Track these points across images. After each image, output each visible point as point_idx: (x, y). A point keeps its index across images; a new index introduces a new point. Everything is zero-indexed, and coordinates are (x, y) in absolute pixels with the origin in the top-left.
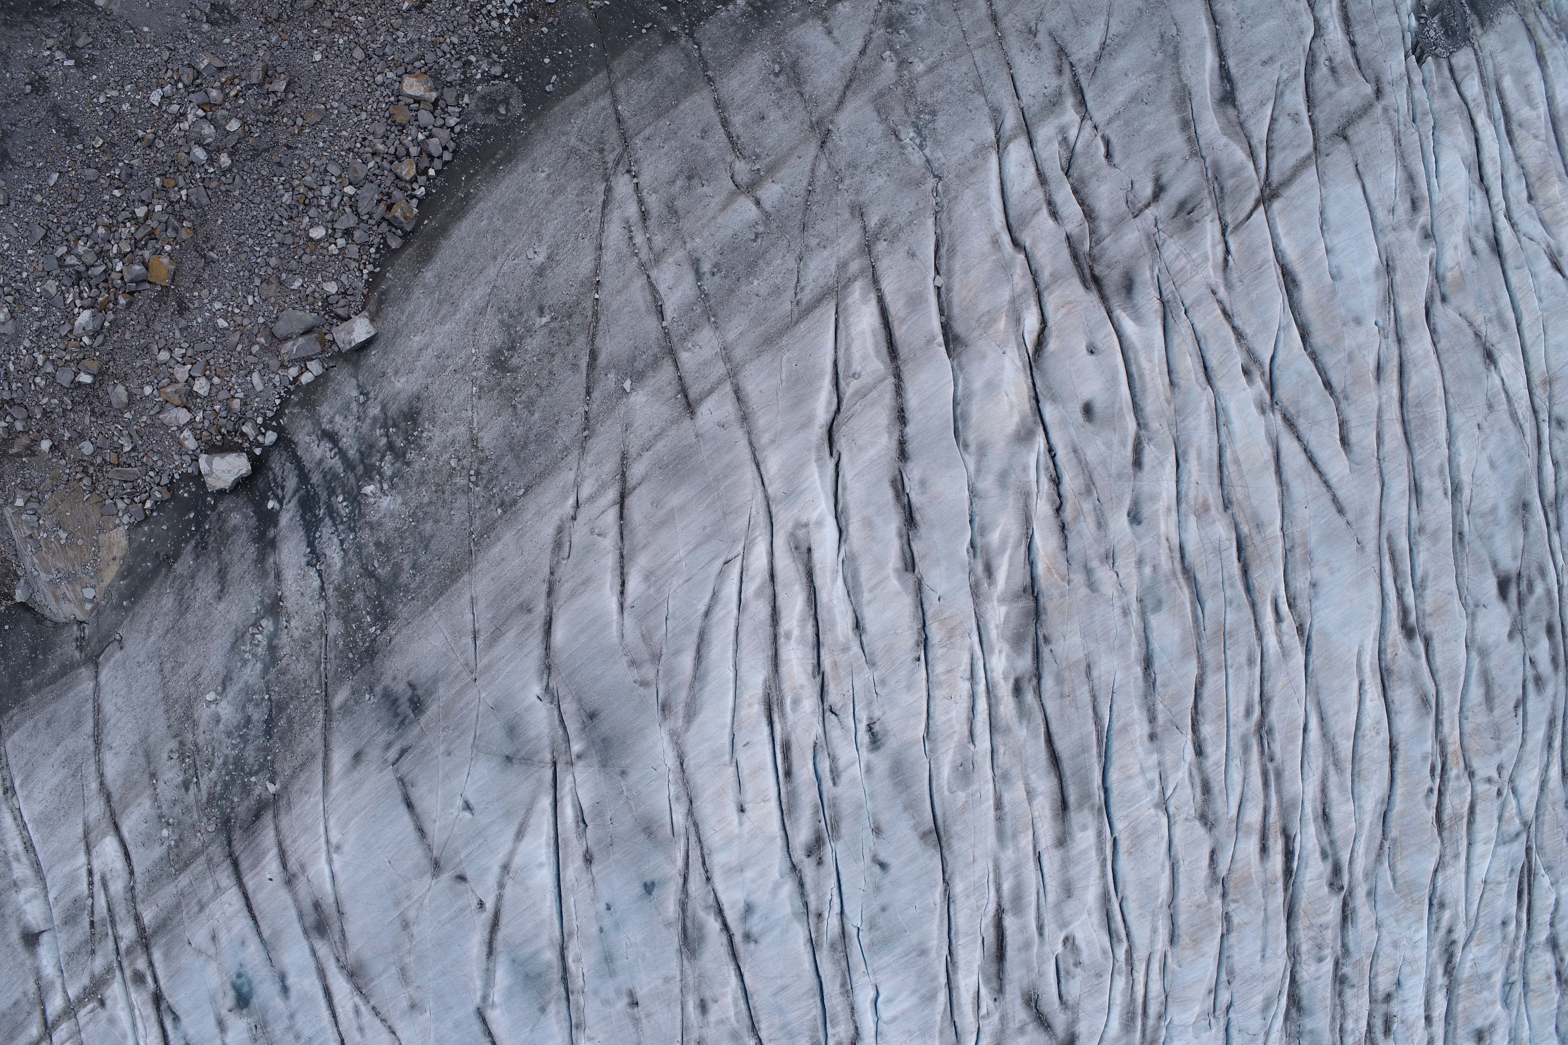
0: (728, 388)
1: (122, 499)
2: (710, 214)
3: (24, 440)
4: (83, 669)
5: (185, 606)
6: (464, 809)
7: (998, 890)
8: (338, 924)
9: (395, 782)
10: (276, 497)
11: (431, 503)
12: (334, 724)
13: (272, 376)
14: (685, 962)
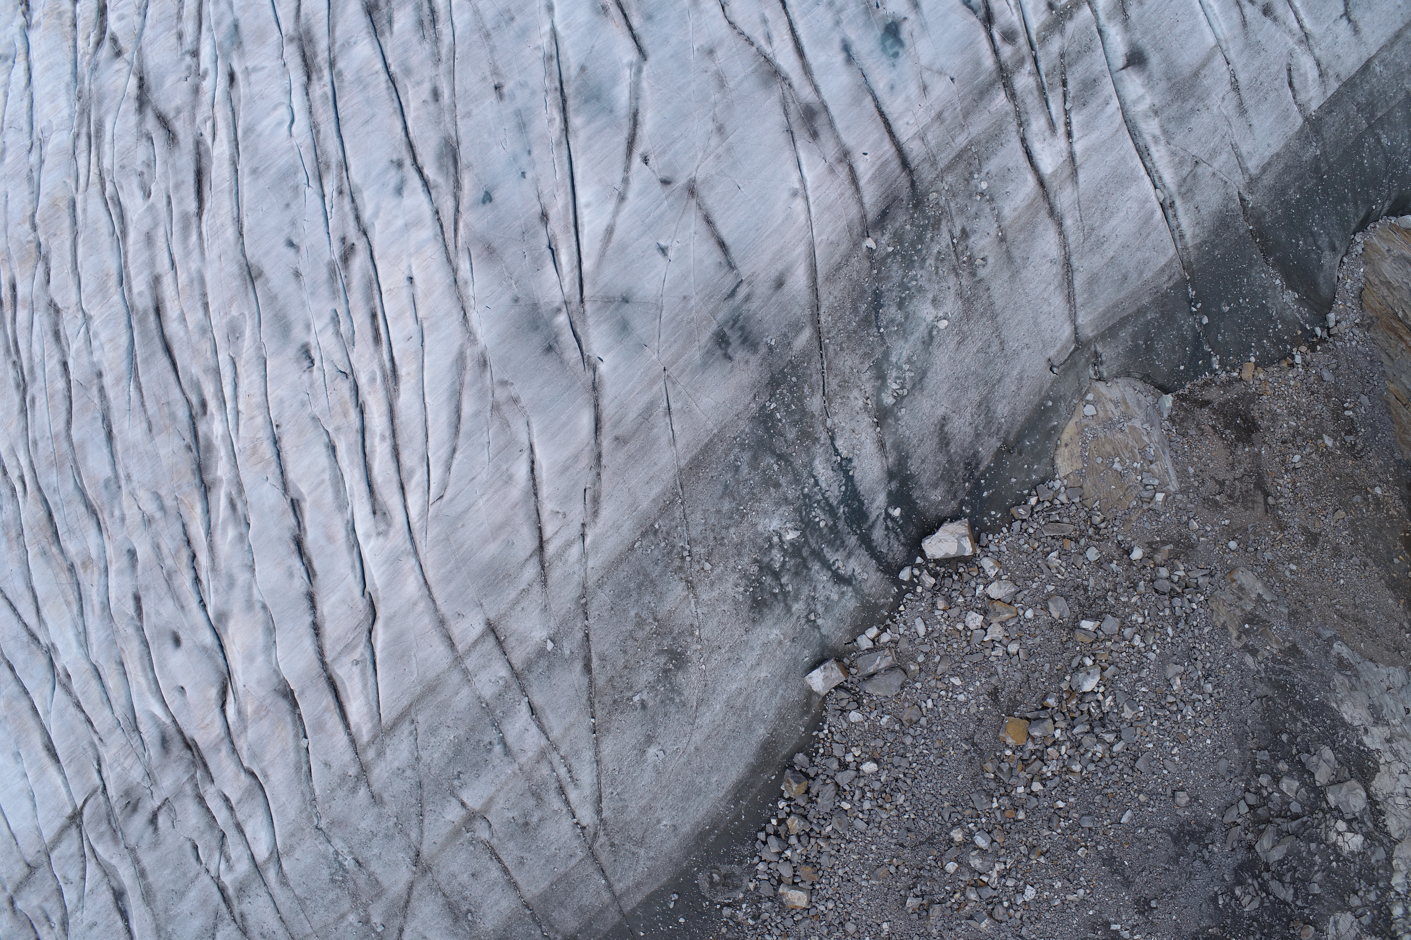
0: (460, 648)
1: (1062, 504)
2: (502, 794)
3: (1159, 558)
4: (1091, 335)
5: (983, 407)
6: (667, 248)
7: (200, 234)
8: (791, 121)
9: (738, 265)
10: (893, 519)
11: (727, 528)
12: (808, 312)
13: (907, 633)
14: (453, 134)
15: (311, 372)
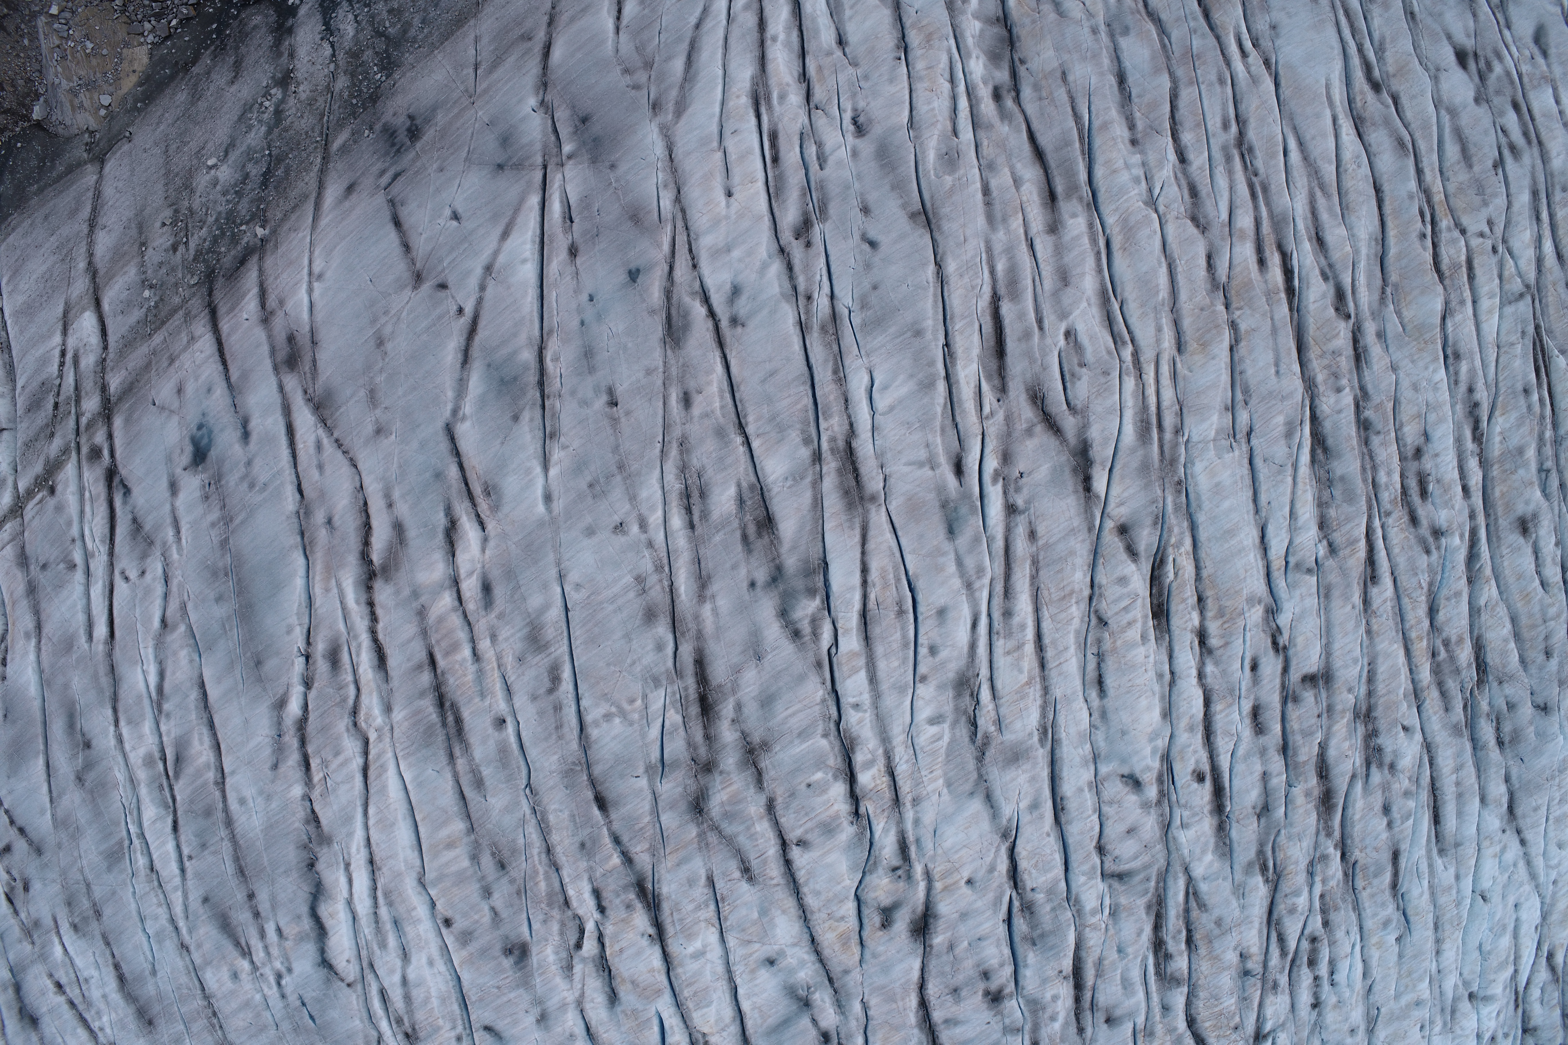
1: (149, 21)
4: (89, 166)
5: (197, 96)
6: (451, 219)
7: (992, 272)
8: (310, 354)
9: (385, 204)
12: (330, 166)
14: (669, 352)
15: (855, 110)
